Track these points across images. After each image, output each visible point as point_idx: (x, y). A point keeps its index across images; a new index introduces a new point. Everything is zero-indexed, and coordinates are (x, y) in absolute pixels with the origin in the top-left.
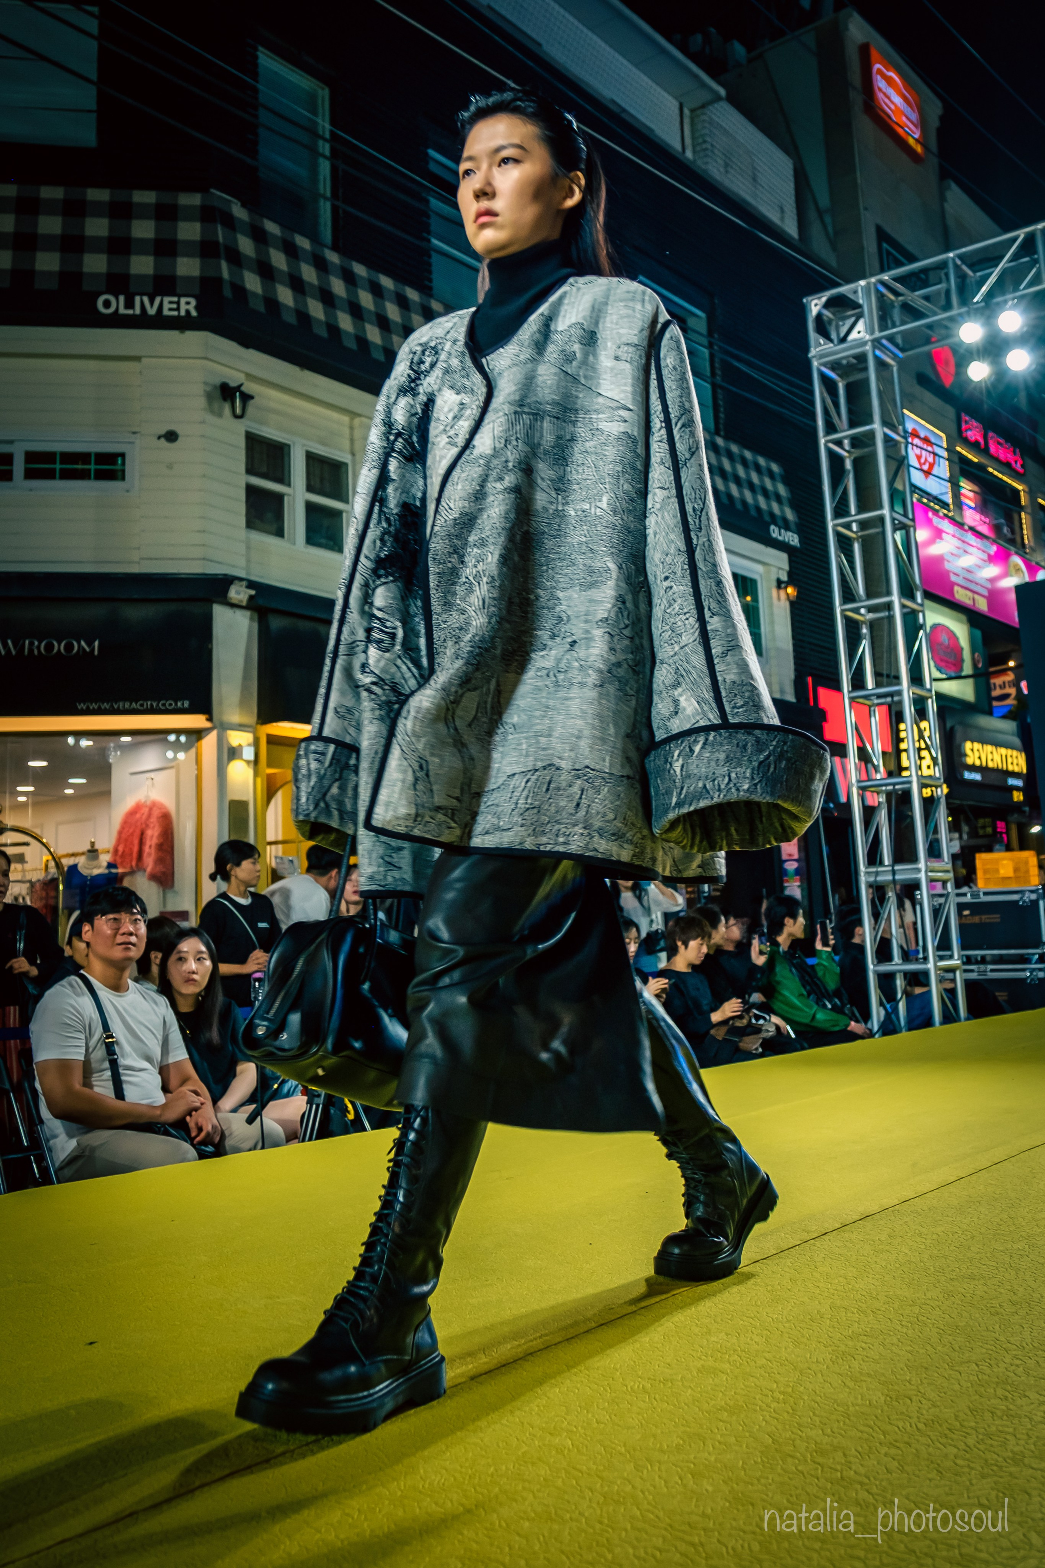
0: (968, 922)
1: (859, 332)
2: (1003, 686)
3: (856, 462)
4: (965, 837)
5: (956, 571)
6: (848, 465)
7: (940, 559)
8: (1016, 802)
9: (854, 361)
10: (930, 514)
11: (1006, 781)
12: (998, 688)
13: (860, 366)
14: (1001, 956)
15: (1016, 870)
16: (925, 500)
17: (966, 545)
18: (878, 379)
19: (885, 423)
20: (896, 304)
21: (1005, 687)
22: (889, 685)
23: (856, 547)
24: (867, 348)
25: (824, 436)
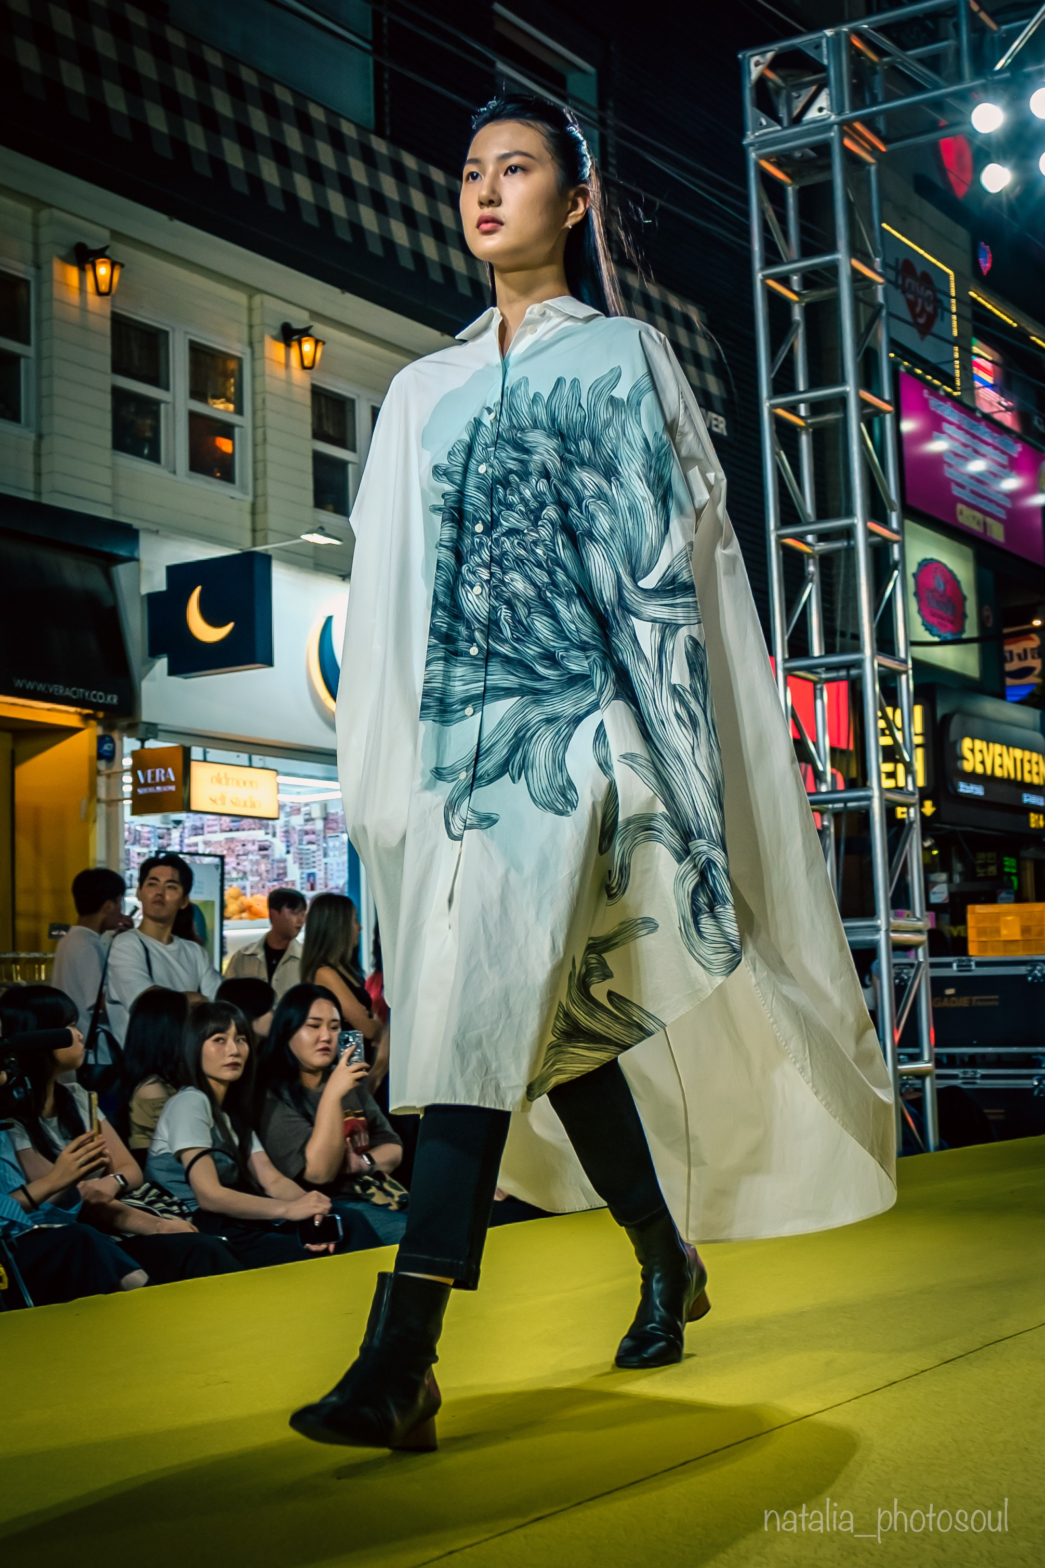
0: (952, 1005)
1: (821, 110)
2: (1023, 656)
3: (810, 311)
4: (957, 879)
5: (959, 480)
6: (797, 314)
7: (937, 460)
8: (1034, 829)
9: (812, 154)
10: (926, 393)
11: (1021, 798)
12: (1016, 658)
13: (820, 163)
14: (999, 1055)
15: (1025, 930)
16: (919, 371)
17: (976, 441)
18: (846, 184)
19: (856, 251)
20: (878, 68)
21: (1026, 658)
22: (843, 651)
23: (805, 441)
24: (832, 134)
25: (762, 269)
